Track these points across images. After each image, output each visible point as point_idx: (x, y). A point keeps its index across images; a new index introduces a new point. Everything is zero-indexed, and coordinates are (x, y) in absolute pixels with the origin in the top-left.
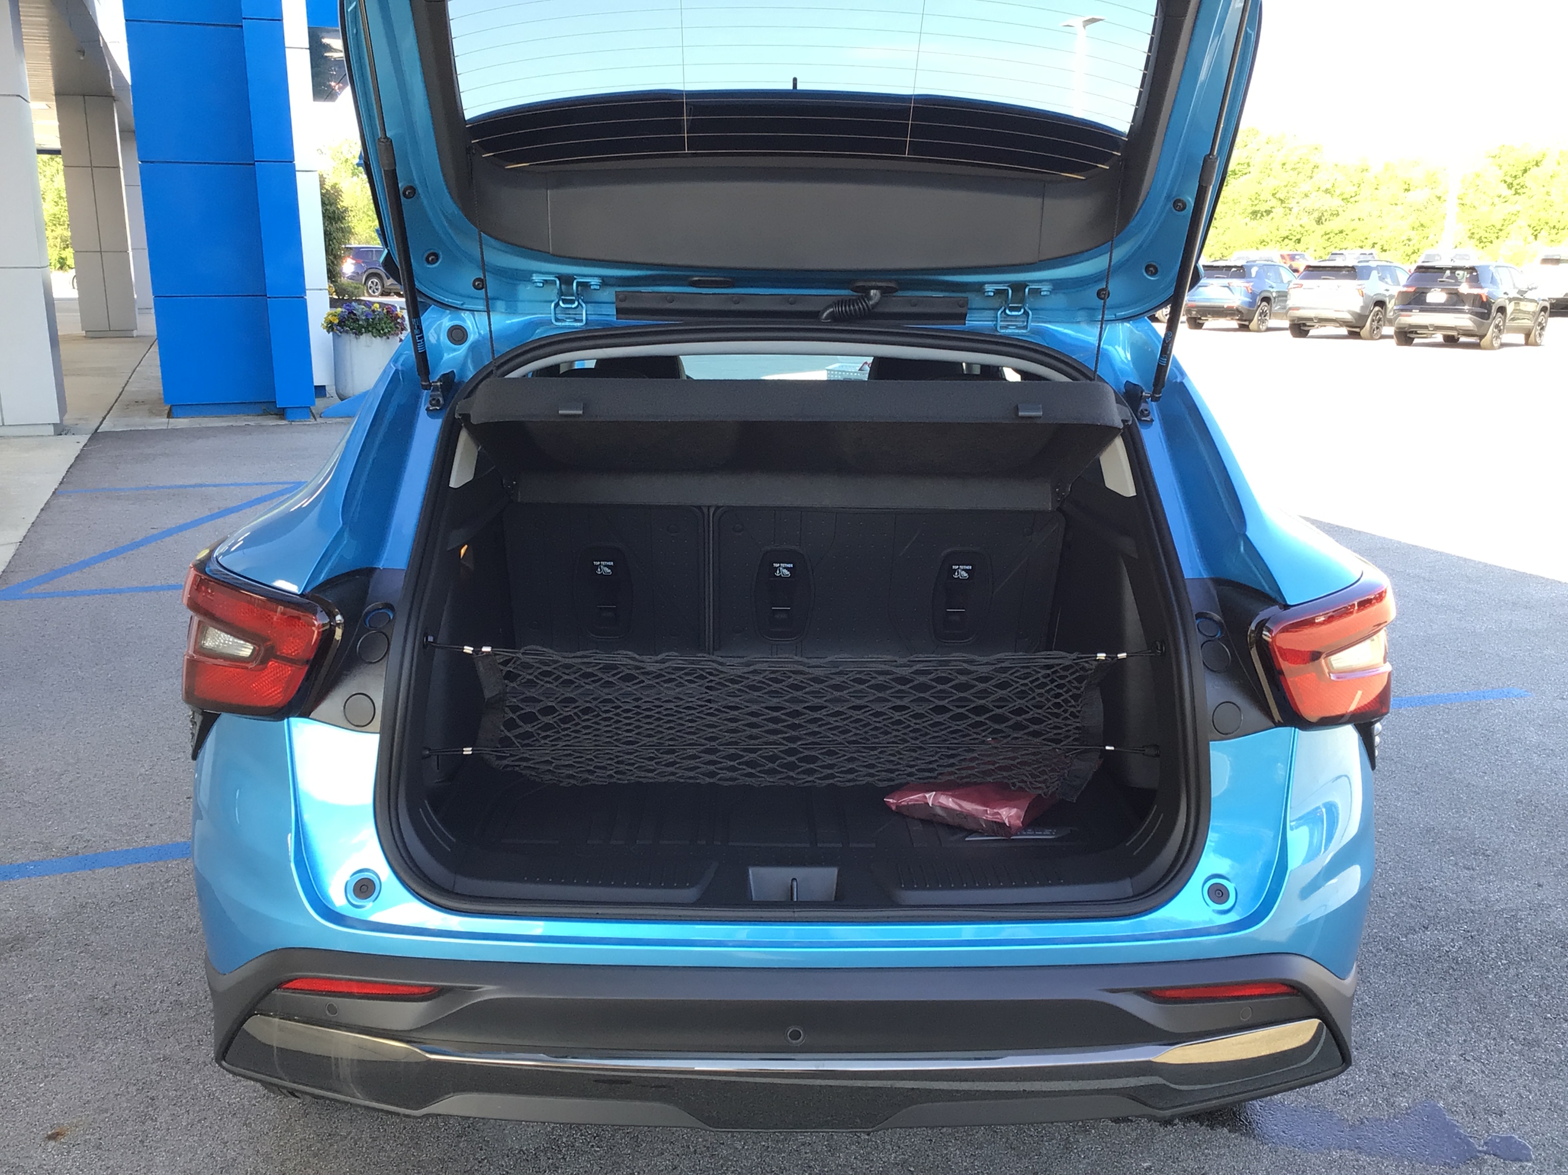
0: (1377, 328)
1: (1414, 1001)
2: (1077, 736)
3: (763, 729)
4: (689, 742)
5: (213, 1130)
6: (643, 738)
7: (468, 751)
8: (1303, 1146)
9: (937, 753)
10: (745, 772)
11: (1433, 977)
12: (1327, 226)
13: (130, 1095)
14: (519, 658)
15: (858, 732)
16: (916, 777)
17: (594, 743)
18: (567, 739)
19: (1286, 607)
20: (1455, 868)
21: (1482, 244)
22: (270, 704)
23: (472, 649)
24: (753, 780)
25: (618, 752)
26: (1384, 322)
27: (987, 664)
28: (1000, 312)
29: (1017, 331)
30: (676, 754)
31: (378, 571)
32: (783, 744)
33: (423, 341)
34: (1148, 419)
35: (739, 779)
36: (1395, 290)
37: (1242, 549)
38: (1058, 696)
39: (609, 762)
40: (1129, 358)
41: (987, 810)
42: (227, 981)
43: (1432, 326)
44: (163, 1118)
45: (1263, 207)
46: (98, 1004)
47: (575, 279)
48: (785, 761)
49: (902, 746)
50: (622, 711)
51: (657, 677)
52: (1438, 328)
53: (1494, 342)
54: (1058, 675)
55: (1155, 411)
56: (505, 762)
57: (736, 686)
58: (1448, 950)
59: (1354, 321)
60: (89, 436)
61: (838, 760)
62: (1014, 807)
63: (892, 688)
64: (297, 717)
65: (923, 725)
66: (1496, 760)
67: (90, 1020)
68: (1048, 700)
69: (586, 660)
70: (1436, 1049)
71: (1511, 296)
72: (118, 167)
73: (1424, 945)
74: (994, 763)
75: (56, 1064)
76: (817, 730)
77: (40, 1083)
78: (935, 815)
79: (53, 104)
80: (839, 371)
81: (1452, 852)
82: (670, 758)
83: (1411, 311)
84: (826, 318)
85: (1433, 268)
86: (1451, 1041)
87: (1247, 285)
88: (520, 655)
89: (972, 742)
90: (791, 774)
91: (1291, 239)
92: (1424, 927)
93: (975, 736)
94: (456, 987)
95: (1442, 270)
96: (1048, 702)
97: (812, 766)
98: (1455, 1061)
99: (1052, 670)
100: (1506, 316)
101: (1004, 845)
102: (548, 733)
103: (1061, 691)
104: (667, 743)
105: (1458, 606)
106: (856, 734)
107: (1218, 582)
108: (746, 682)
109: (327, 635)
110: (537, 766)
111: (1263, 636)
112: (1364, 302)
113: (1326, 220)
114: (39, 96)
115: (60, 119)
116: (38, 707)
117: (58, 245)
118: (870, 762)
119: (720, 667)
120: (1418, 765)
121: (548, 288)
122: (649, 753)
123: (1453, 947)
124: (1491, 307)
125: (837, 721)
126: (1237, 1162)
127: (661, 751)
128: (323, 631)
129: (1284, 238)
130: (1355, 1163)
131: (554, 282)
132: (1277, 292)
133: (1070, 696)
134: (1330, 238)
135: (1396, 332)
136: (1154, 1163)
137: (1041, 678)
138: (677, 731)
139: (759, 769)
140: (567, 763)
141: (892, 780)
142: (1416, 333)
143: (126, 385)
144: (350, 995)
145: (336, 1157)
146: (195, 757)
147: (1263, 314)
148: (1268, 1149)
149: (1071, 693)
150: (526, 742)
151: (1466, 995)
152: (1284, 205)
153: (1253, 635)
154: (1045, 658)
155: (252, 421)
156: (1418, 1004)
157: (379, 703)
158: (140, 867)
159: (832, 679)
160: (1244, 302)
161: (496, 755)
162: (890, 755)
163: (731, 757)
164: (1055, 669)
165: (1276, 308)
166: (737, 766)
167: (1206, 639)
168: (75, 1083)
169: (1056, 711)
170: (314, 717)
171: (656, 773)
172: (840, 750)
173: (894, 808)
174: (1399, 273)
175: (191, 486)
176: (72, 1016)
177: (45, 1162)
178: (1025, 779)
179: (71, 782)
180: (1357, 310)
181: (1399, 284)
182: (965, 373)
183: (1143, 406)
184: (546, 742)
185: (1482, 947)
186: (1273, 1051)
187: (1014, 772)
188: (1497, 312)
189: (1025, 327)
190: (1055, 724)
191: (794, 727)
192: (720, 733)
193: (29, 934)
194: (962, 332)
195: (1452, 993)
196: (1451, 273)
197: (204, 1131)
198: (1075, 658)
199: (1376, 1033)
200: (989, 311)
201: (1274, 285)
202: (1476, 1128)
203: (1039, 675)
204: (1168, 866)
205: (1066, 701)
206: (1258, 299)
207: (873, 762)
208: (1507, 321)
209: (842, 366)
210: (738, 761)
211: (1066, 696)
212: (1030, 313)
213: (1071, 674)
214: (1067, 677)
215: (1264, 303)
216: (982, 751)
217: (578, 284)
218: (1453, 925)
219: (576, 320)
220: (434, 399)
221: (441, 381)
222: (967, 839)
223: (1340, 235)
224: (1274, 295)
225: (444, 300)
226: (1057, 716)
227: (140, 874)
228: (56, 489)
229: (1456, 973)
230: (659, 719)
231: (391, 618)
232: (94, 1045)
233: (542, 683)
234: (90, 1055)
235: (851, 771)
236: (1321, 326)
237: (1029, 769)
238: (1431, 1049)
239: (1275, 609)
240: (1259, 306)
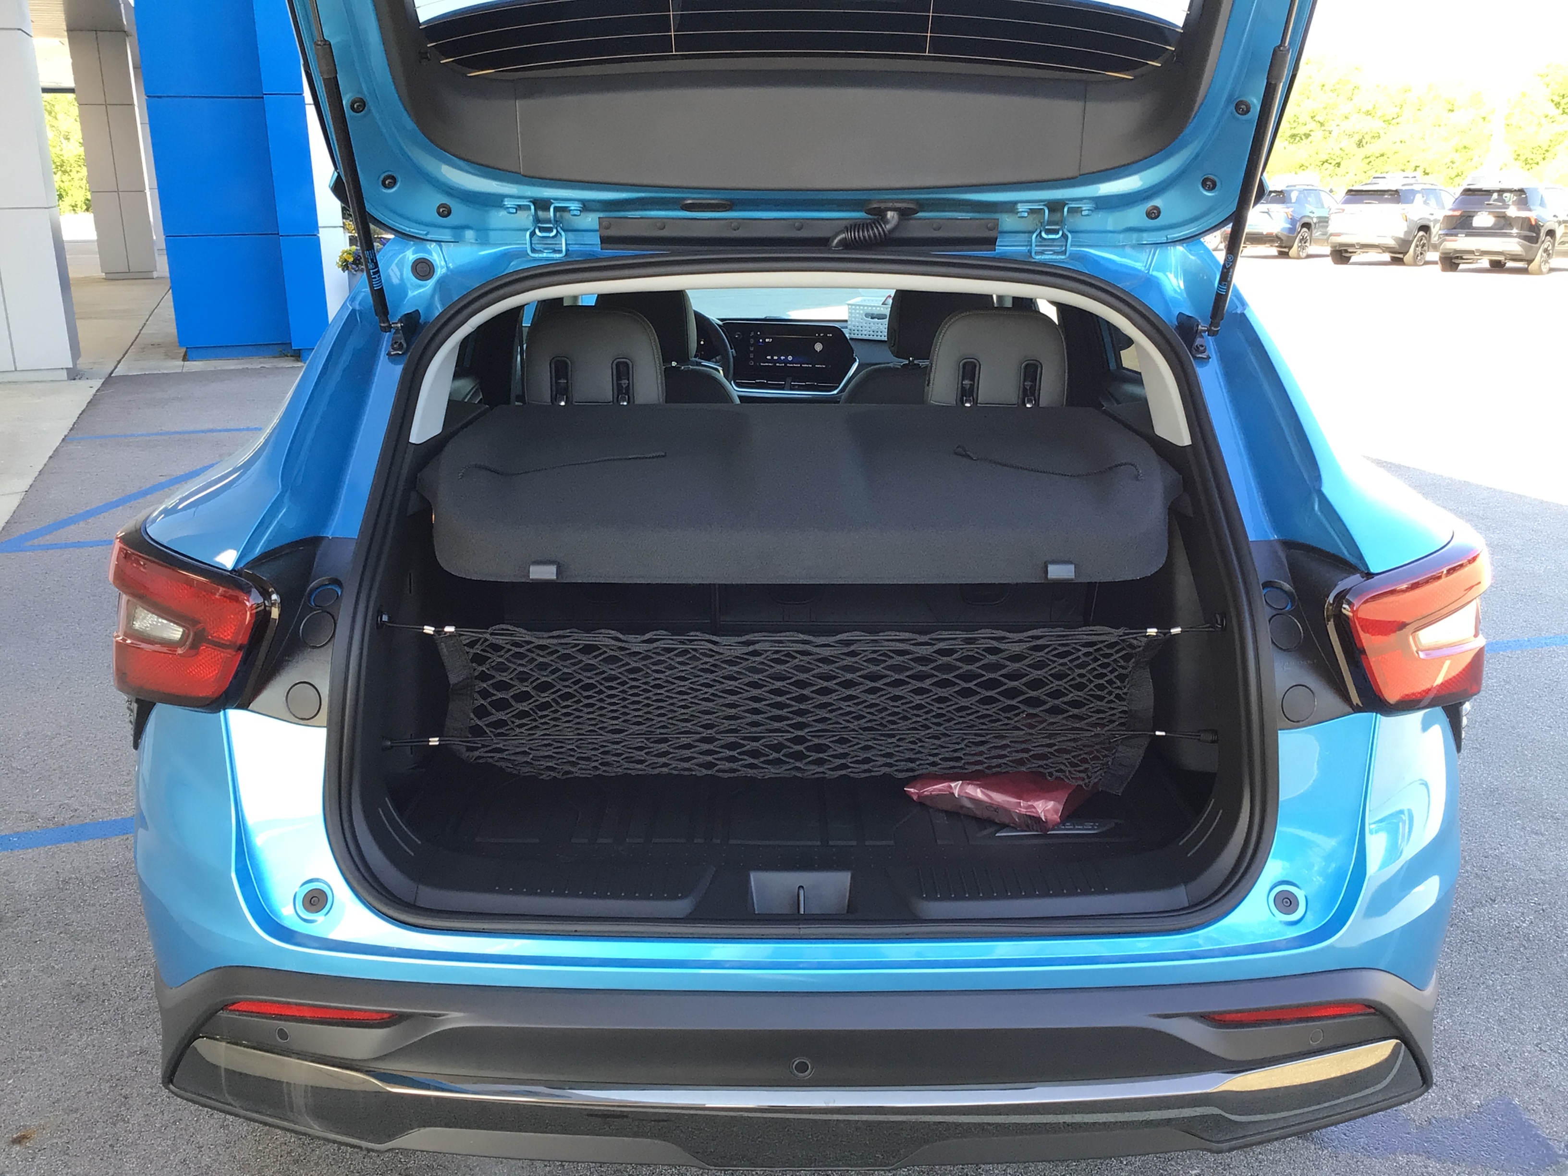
0: (1421, 254)
1: (1483, 983)
2: (1123, 720)
3: (766, 715)
4: (683, 730)
5: (188, 1132)
6: (631, 726)
7: (434, 741)
8: (1366, 1150)
9: (963, 739)
10: (746, 762)
11: (1503, 956)
12: (1367, 150)
13: (102, 1093)
14: (486, 640)
15: (874, 717)
16: (939, 766)
17: (576, 732)
18: (545, 727)
19: (1369, 575)
20: (1522, 834)
21: (1528, 166)
22: (204, 695)
23: (433, 629)
24: (755, 771)
25: (604, 741)
26: (1428, 248)
27: (1020, 641)
28: (1034, 236)
29: (1054, 257)
30: (668, 744)
31: (324, 543)
32: (789, 732)
33: (379, 276)
34: (1203, 356)
35: (739, 771)
36: (1440, 215)
37: (1316, 507)
38: (1102, 676)
39: (593, 752)
40: (1182, 287)
41: (1020, 803)
42: (175, 994)
43: (1478, 250)
44: (137, 1118)
45: (1301, 130)
46: (76, 989)
47: (552, 203)
48: (791, 750)
49: (923, 734)
50: (606, 697)
51: (644, 659)
52: (1484, 253)
53: (1542, 267)
54: (1102, 652)
55: (1212, 347)
56: (476, 754)
57: (735, 668)
58: (1518, 925)
59: (1397, 247)
60: (103, 380)
61: (851, 749)
62: (1051, 800)
63: (912, 669)
64: (235, 708)
65: (948, 709)
66: (1562, 713)
67: (66, 1008)
68: (1091, 681)
69: (563, 641)
70: (1509, 1038)
71: (1561, 219)
72: (132, 105)
73: (1492, 920)
74: (1027, 750)
75: (28, 1058)
76: (827, 716)
77: (9, 1079)
78: (962, 807)
79: (66, 40)
80: (859, 306)
81: (1519, 815)
82: (664, 747)
83: (1456, 235)
84: (837, 245)
85: (1480, 190)
86: (1525, 1029)
87: (1287, 210)
88: (488, 636)
89: (1004, 727)
90: (798, 764)
91: (1330, 164)
92: (1491, 899)
93: (1006, 721)
94: (417, 1013)
95: (1489, 193)
96: (1090, 683)
97: (821, 755)
98: (1530, 1052)
99: (1095, 648)
100: (1555, 240)
101: (1041, 841)
102: (524, 721)
103: (1105, 671)
104: (658, 731)
105: (1514, 546)
106: (870, 721)
107: (1289, 545)
108: (745, 663)
109: (262, 617)
110: (512, 758)
111: (1343, 610)
112: (1408, 226)
113: (1367, 143)
114: (51, 32)
115: (73, 56)
116: (32, 666)
117: (84, 187)
118: (888, 750)
119: (715, 648)
120: (1479, 719)
121: (522, 214)
122: (638, 743)
123: (1524, 922)
124: (1540, 230)
125: (849, 706)
126: (1294, 1169)
127: (652, 740)
128: (257, 612)
129: (1324, 162)
130: (1424, 1170)
131: (529, 208)
132: (1318, 217)
133: (1115, 677)
134: (1370, 162)
135: (1441, 258)
136: (1202, 1170)
137: (1082, 656)
138: (669, 719)
139: (762, 759)
140: (546, 754)
141: (912, 770)
142: (1462, 258)
143: (143, 327)
144: (302, 1020)
145: (317, 1164)
146: (136, 746)
147: (1303, 240)
148: (1328, 1154)
149: (1116, 673)
150: (499, 731)
151: (1539, 977)
152: (1323, 128)
153: (1331, 607)
154: (1087, 635)
155: (268, 363)
156: (1487, 987)
157: (325, 692)
158: (128, 838)
159: (843, 659)
160: (1283, 229)
161: (467, 746)
162: (910, 742)
163: (732, 746)
164: (1098, 646)
165: (1317, 234)
166: (736, 755)
167: (1275, 612)
168: (45, 1079)
169: (1099, 693)
170: (255, 709)
171: (647, 764)
172: (853, 738)
173: (915, 798)
174: (1444, 195)
175: (203, 432)
176: (47, 1004)
177: (7, 1169)
178: (1063, 767)
179: (62, 746)
180: (1402, 236)
181: (1444, 208)
182: (996, 306)
183: (1198, 341)
184: (522, 730)
185: (1555, 921)
186: (1345, 1072)
187: (1050, 761)
188: (1546, 236)
189: (1064, 253)
190: (1098, 708)
191: (801, 713)
192: (718, 720)
193: (8, 913)
194: (994, 259)
195: (1524, 974)
196: (1498, 195)
197: (178, 1134)
198: (1121, 634)
199: (1442, 1019)
200: (1023, 235)
201: (1314, 210)
202: (1555, 1129)
203: (1080, 653)
204: (1227, 872)
205: (1110, 682)
206: (1298, 225)
207: (892, 751)
208: (1556, 244)
209: (865, 300)
210: (738, 751)
211: (1112, 676)
212: (1069, 235)
213: (1117, 652)
214: (1112, 655)
215: (1305, 229)
216: (1013, 737)
217: (556, 209)
218: (1522, 897)
219: (555, 251)
220: (396, 343)
221: (402, 322)
222: (997, 835)
223: (1382, 158)
224: (1315, 220)
225: (405, 230)
226: (1101, 698)
227: (127, 847)
228: (65, 436)
229: (1527, 951)
230: (648, 705)
231: (339, 594)
232: (68, 1037)
233: (515, 667)
234: (64, 1047)
235: (867, 761)
236: (1363, 252)
237: (1068, 756)
238: (1503, 1038)
239: (1356, 578)
240: (1299, 232)
